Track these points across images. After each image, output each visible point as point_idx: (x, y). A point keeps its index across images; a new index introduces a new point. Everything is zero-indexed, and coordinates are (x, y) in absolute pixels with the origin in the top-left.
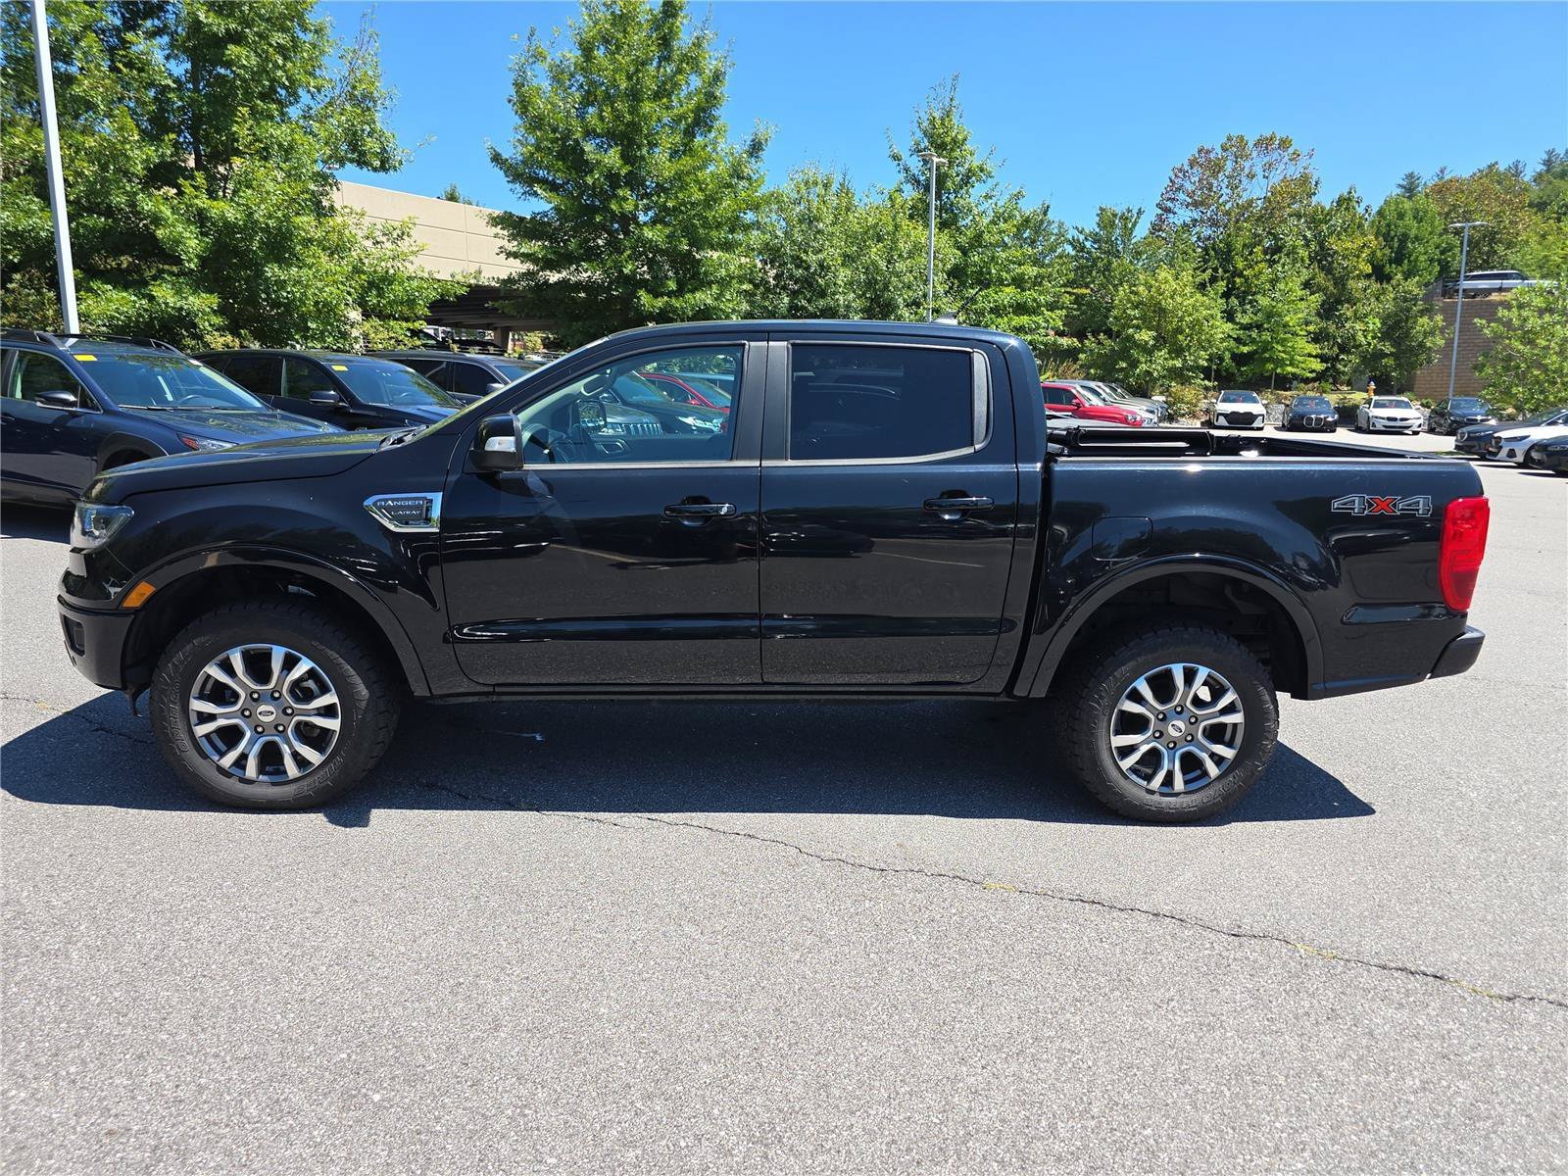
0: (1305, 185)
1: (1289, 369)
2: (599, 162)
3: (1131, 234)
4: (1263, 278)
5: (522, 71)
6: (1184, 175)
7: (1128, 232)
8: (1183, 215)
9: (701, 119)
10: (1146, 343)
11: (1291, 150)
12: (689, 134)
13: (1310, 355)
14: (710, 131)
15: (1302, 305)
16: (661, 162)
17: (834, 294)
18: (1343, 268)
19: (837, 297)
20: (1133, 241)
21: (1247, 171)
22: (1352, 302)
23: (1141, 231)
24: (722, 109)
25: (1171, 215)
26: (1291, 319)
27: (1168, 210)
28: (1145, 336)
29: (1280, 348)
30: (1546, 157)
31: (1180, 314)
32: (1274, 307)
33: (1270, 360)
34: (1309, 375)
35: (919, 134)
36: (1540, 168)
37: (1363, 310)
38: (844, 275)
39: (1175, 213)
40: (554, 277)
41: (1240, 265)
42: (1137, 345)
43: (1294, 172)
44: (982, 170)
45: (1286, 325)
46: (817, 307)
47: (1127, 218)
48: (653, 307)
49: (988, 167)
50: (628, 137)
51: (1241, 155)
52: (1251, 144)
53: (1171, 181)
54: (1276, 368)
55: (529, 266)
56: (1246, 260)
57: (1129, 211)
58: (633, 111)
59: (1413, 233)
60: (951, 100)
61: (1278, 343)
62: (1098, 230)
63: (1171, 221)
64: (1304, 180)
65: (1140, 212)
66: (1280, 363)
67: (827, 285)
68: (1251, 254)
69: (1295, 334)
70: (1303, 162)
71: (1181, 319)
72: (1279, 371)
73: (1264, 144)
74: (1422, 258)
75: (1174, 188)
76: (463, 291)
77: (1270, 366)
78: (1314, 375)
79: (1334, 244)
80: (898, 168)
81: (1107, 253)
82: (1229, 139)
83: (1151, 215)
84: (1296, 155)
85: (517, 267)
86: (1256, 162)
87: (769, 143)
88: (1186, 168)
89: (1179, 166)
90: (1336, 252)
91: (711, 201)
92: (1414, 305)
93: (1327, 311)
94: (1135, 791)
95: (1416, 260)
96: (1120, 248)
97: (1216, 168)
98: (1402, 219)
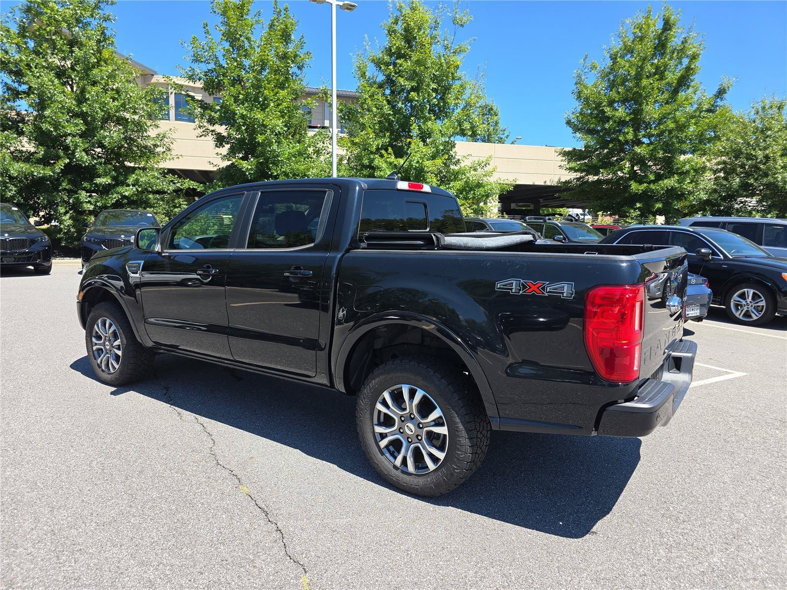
2: (613, 116)
5: (579, 76)
9: (683, 81)
12: (675, 92)
14: (688, 88)
16: (652, 110)
17: (775, 174)
19: (776, 176)
24: (696, 75)
40: (592, 178)
48: (638, 190)
50: (635, 99)
55: (579, 175)
58: (637, 85)
76: (511, 188)
85: (573, 176)
87: (730, 89)
91: (681, 128)
94: (387, 463)
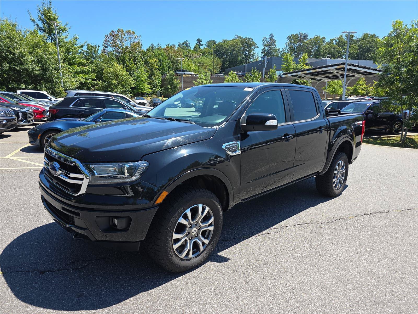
0: (139, 44)
1: (145, 91)
3: (97, 52)
4: (134, 68)
6: (108, 37)
7: (96, 52)
8: (110, 49)
10: (115, 84)
11: (135, 35)
13: (148, 88)
15: (145, 75)
18: (152, 67)
20: (98, 54)
21: (124, 39)
22: (154, 75)
23: (100, 52)
25: (107, 48)
26: (143, 79)
27: (106, 47)
28: (115, 82)
29: (142, 86)
30: (178, 44)
31: (122, 76)
32: (138, 75)
33: (140, 89)
34: (149, 93)
35: (40, 14)
36: (178, 46)
37: (157, 77)
38: (30, 58)
39: (108, 48)
41: (128, 64)
42: (112, 84)
43: (136, 40)
44: (64, 29)
45: (142, 80)
46: (20, 68)
47: (95, 48)
49: (66, 28)
51: (122, 34)
52: (125, 32)
53: (105, 39)
54: (141, 91)
56: (129, 63)
57: (96, 46)
59: (162, 59)
60: (50, 5)
61: (141, 84)
62: (87, 50)
63: (107, 50)
64: (139, 43)
65: (99, 47)
66: (142, 90)
67: (24, 61)
68: (130, 61)
69: (144, 82)
70: (138, 38)
71: (123, 78)
72: (142, 92)
73: (128, 32)
74: (165, 65)
75: (106, 41)
77: (140, 91)
78: (150, 93)
79: (149, 60)
80: (34, 24)
81: (92, 57)
82: (119, 29)
83: (101, 48)
84: (136, 37)
86: (126, 37)
88: (109, 36)
89: (107, 35)
90: (149, 63)
92: (173, 77)
93: (150, 77)
95: (164, 66)
96: (95, 56)
97: (117, 36)
98: (159, 55)
